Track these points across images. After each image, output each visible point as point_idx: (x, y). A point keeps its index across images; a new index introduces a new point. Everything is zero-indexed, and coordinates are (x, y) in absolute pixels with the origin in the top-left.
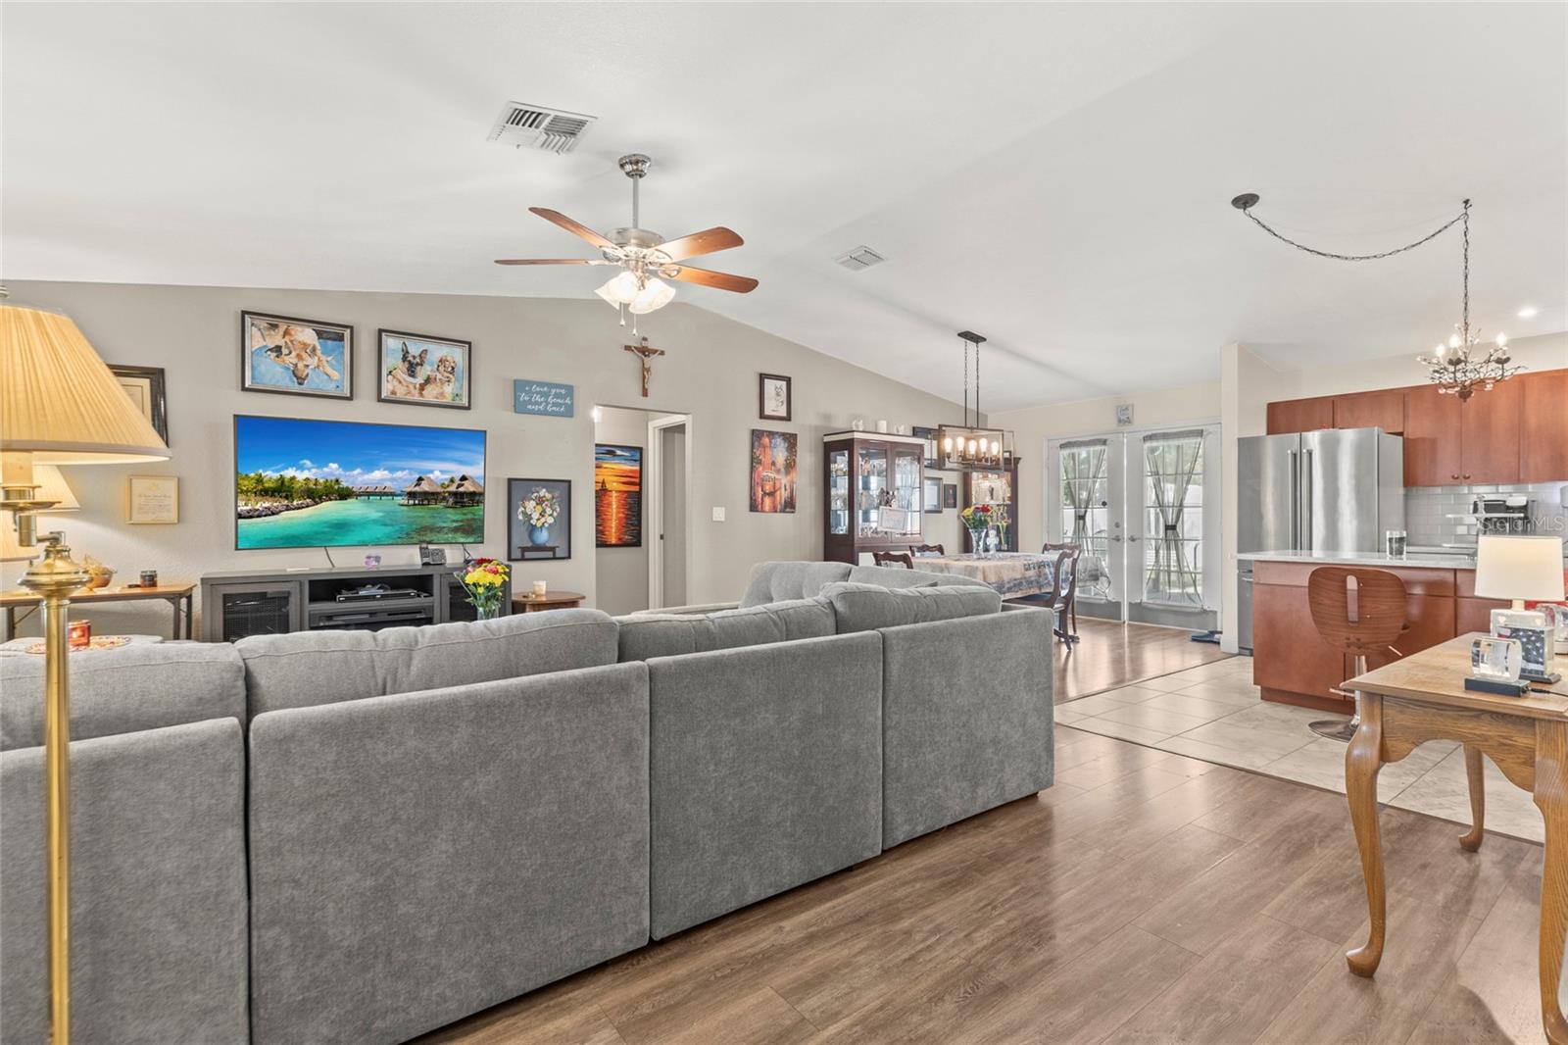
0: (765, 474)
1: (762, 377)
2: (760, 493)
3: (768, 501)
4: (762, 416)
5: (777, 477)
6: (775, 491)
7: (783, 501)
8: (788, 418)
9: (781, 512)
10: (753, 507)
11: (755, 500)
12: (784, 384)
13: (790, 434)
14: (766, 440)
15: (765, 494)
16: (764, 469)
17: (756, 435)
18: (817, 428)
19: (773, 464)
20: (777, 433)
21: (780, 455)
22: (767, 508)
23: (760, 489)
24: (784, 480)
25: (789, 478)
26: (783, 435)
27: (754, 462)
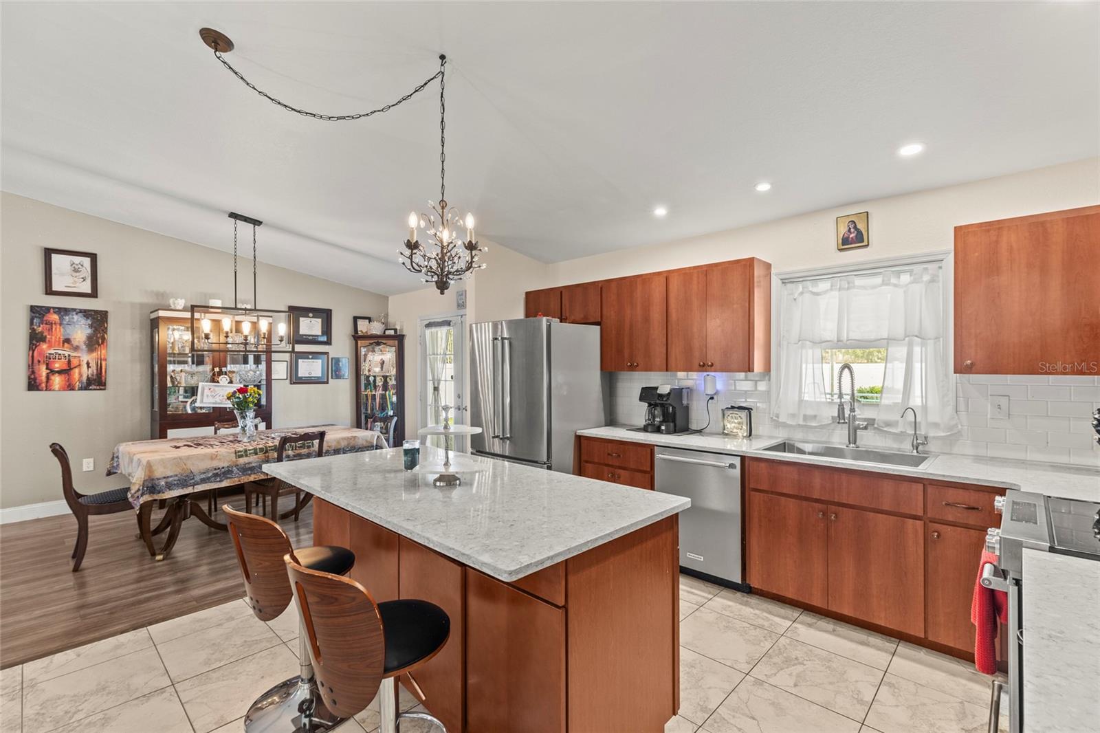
0: (53, 352)
1: (48, 253)
2: (43, 371)
3: (57, 380)
4: (49, 291)
5: (73, 354)
6: (71, 369)
7: (84, 379)
8: (94, 294)
9: (81, 389)
10: (33, 385)
11: (35, 379)
12: (87, 261)
13: (95, 311)
14: (55, 317)
15: (52, 372)
16: (50, 347)
17: (37, 312)
18: (142, 305)
19: (67, 341)
20: (74, 310)
21: (80, 331)
22: (57, 387)
23: (43, 368)
24: (85, 357)
25: (94, 355)
26: (86, 313)
27: (35, 339)
